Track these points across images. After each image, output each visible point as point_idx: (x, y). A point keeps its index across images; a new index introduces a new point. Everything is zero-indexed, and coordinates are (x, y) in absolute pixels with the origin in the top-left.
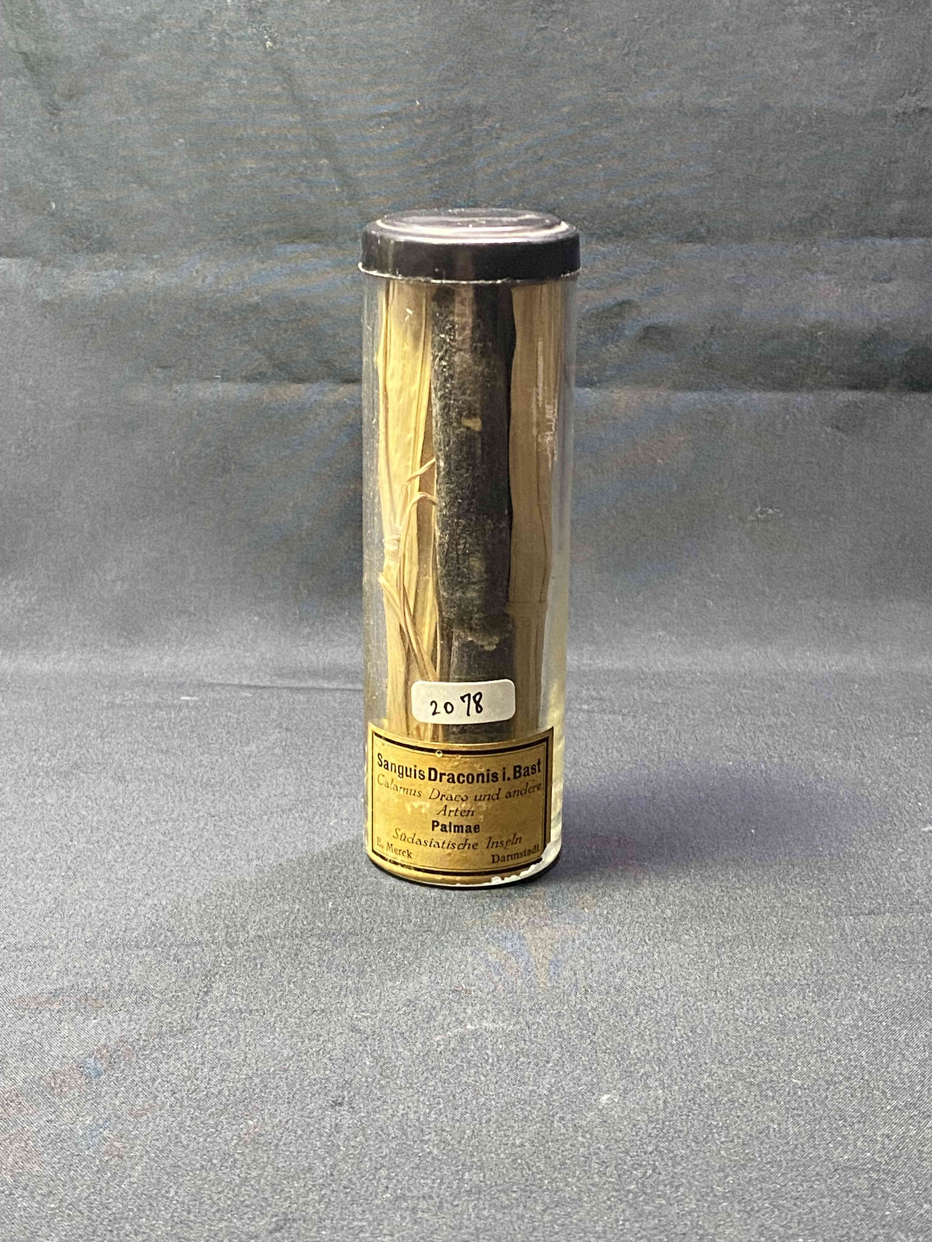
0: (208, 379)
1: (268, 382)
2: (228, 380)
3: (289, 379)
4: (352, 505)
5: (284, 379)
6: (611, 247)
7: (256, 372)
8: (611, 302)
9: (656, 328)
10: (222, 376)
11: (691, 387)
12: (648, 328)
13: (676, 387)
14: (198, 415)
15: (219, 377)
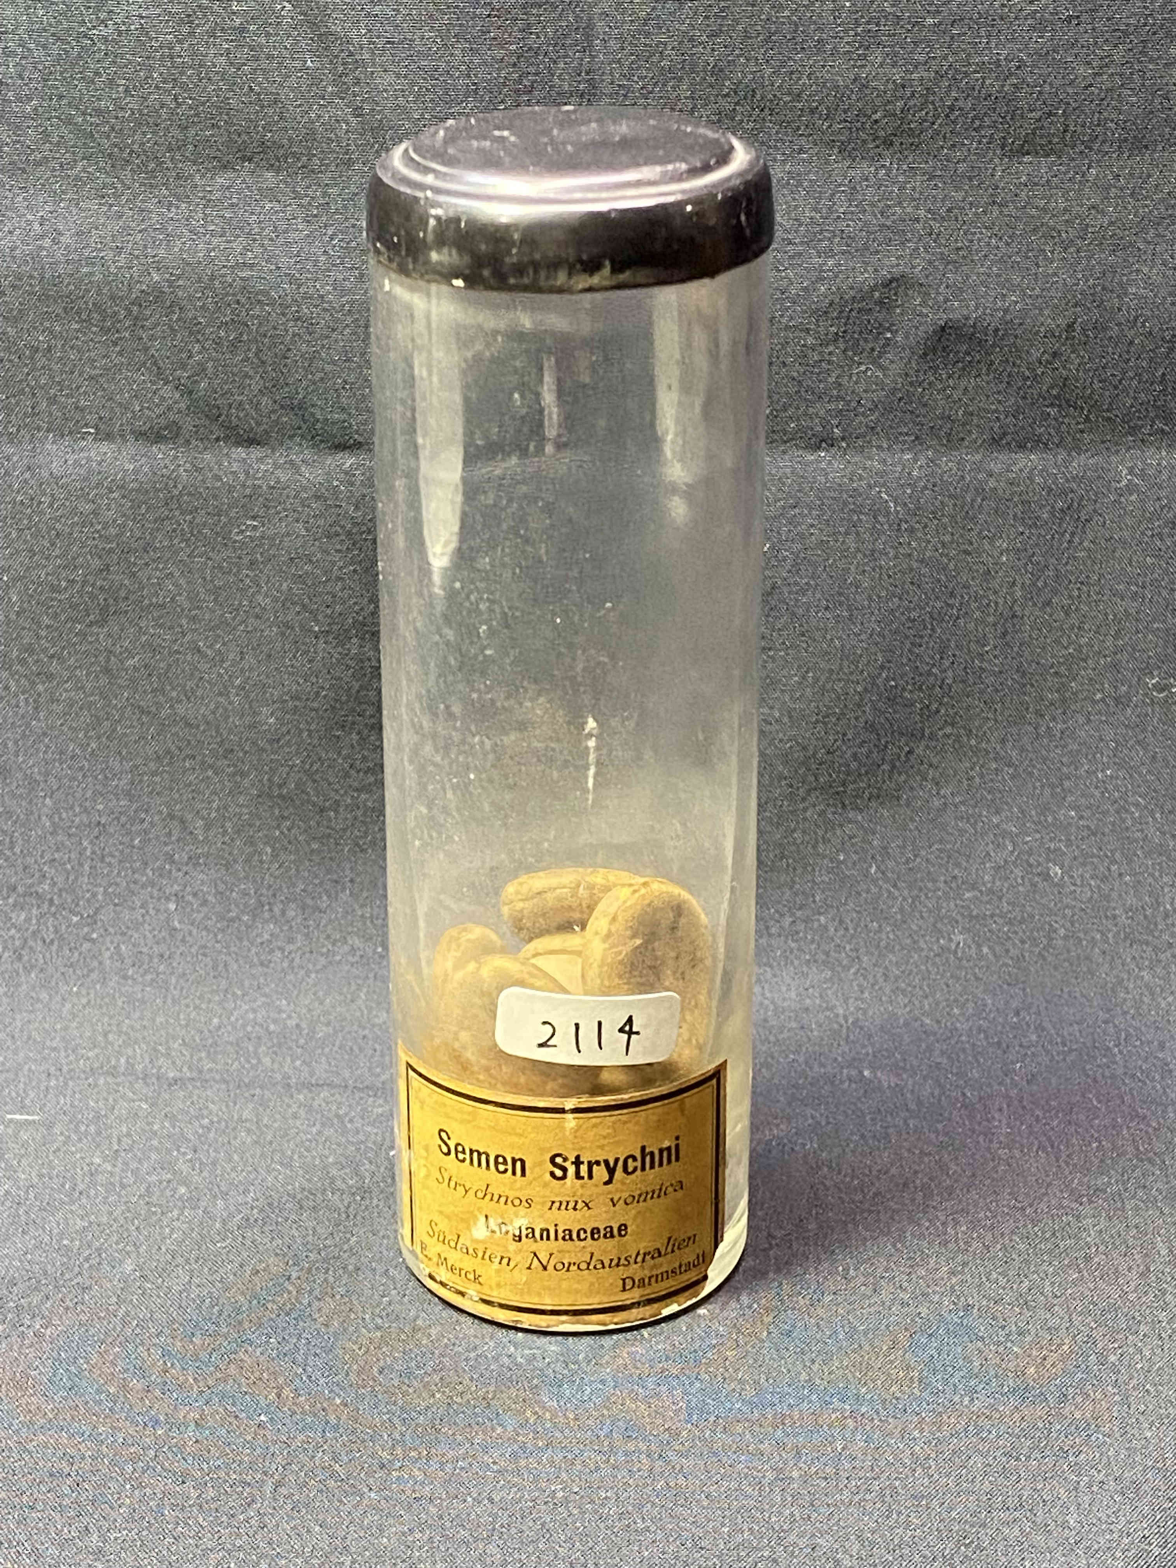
0: (70, 433)
1: (188, 442)
2: (109, 437)
3: (227, 438)
4: (356, 685)
5: (218, 439)
6: (867, 167)
7: (163, 422)
8: (865, 278)
9: (957, 329)
10: (96, 427)
11: (1024, 445)
12: (942, 328)
13: (996, 442)
14: (51, 505)
15: (92, 431)
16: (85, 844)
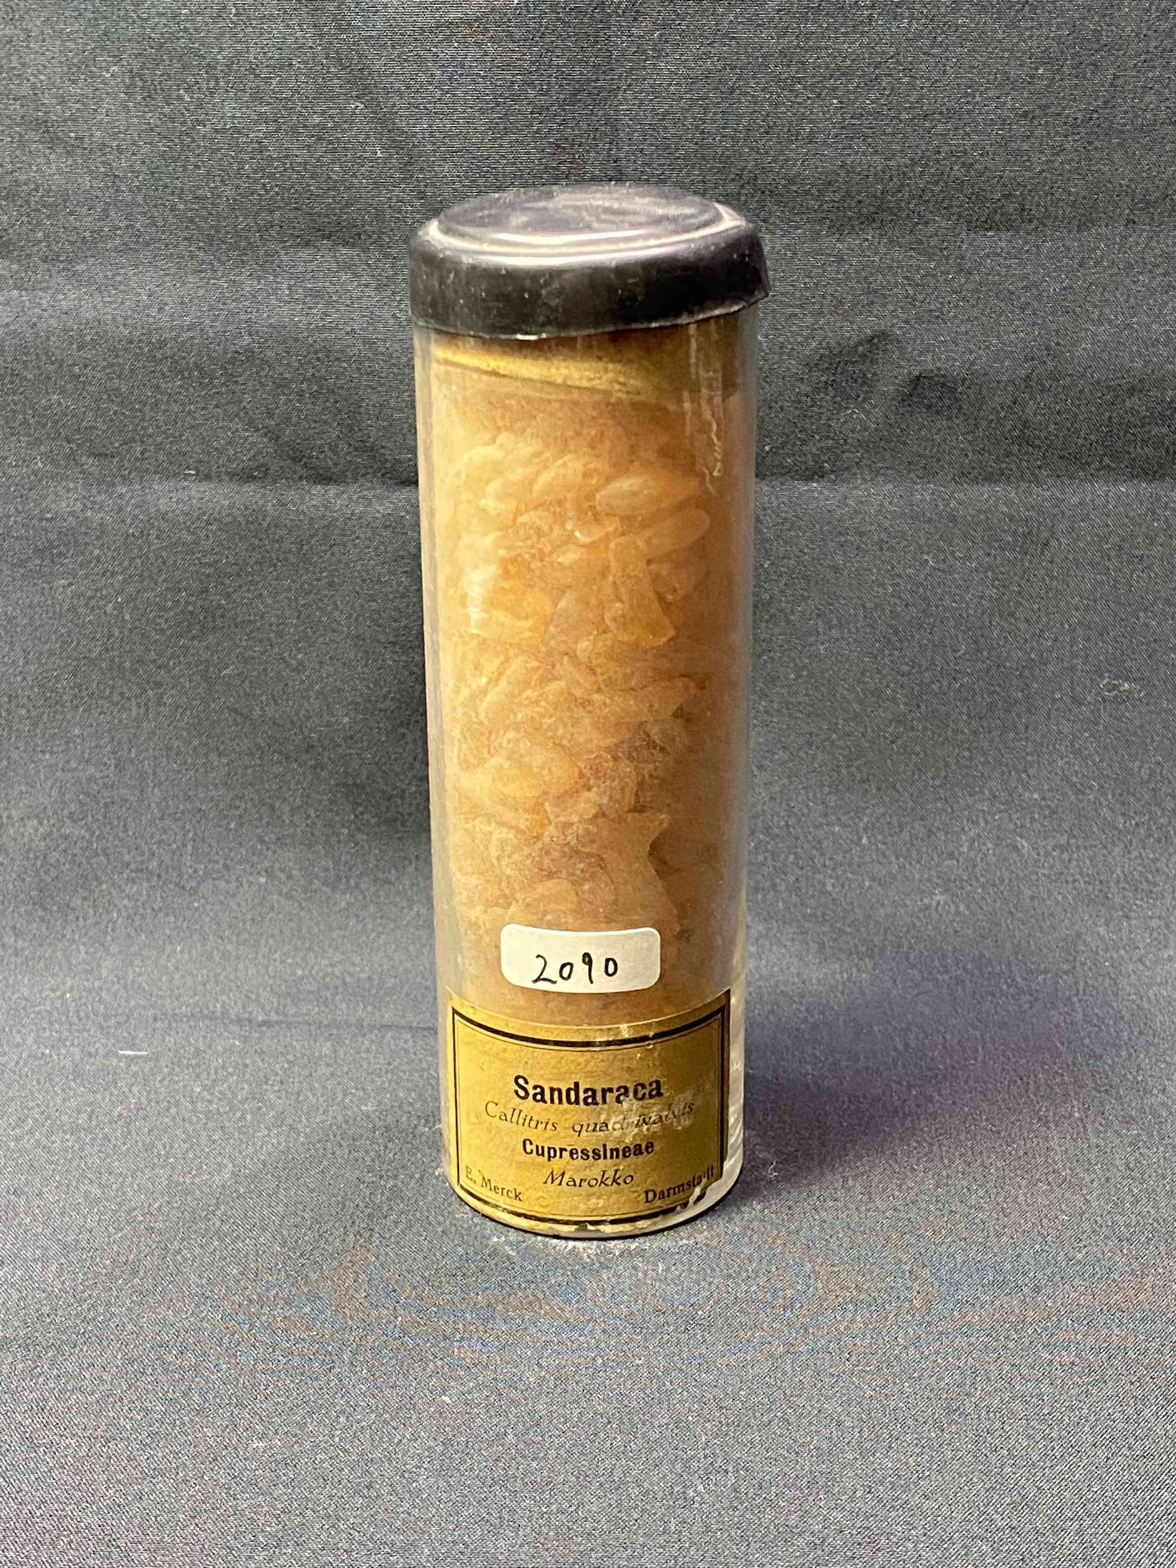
0: (173, 476)
1: (274, 482)
2: (208, 477)
3: (308, 477)
5: (301, 478)
6: (852, 241)
7: (253, 464)
8: (854, 336)
9: (930, 378)
10: (196, 469)
11: (990, 479)
12: (918, 378)
13: (964, 477)
14: (158, 537)
15: (193, 472)
16: (188, 827)
